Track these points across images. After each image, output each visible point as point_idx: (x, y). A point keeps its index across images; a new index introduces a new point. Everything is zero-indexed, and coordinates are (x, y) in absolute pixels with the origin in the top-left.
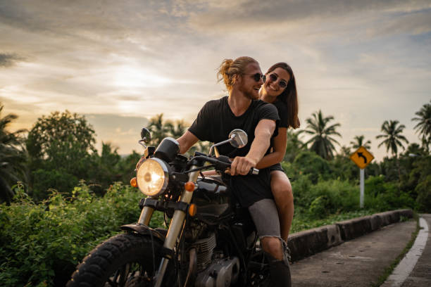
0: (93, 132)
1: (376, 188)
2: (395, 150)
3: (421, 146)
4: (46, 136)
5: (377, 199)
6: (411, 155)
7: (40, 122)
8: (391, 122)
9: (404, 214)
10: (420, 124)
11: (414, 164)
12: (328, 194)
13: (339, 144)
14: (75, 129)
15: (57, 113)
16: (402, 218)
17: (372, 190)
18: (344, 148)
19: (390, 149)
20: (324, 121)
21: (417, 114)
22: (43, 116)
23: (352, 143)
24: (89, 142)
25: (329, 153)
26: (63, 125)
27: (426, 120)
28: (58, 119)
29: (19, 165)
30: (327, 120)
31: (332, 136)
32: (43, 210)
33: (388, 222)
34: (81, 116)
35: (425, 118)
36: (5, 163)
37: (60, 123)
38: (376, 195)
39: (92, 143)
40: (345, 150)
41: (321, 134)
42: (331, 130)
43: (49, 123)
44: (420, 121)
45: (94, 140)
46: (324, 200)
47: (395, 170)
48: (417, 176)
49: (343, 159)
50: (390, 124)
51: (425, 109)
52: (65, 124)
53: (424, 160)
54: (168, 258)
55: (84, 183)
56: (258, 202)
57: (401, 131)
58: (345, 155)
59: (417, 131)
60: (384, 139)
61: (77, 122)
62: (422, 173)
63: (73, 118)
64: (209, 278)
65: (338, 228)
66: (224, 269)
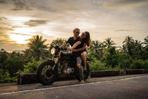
15: (58, 39)
22: (54, 40)
29: (47, 55)
34: (65, 39)
36: (43, 54)
37: (59, 42)
43: (56, 42)
52: (61, 42)
54: (55, 65)
63: (63, 40)
64: (66, 71)
65: (125, 71)
66: (69, 69)
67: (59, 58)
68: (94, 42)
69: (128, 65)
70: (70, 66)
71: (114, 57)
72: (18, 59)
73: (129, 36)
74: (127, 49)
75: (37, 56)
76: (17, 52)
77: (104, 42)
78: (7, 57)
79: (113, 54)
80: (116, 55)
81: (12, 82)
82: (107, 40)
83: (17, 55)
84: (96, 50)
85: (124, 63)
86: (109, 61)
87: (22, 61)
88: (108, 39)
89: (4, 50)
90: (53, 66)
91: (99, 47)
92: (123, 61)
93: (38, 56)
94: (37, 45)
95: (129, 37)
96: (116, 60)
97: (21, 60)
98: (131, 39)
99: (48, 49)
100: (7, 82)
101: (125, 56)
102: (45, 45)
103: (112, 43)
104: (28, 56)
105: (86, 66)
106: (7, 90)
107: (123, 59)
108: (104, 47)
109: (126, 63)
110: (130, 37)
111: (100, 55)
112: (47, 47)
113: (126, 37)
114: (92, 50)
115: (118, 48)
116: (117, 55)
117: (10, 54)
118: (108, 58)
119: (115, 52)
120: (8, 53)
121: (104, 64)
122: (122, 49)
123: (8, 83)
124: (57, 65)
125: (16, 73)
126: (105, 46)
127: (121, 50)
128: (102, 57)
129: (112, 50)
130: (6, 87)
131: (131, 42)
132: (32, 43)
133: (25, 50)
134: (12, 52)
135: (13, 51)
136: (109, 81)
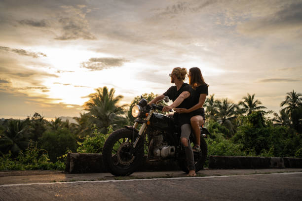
7: (136, 100)
15: (146, 94)
22: (138, 96)
28: (147, 98)
36: (115, 125)
54: (139, 138)
64: (159, 150)
65: (283, 159)
66: (165, 148)
67: (147, 125)
68: (219, 102)
69: (290, 150)
70: (168, 141)
71: (260, 133)
72: (66, 134)
73: (294, 92)
74: (290, 118)
75: (102, 127)
76: (63, 120)
77: (241, 103)
78: (44, 130)
79: (259, 127)
80: (265, 129)
81: (55, 169)
82: (246, 99)
83: (64, 126)
84: (224, 120)
85: (283, 145)
86: (251, 141)
87: (73, 138)
88: (250, 97)
89: (39, 115)
90: (133, 140)
91: (230, 113)
92: (280, 141)
93: (104, 128)
94: (104, 107)
95: (294, 94)
96: (264, 138)
97: (71, 136)
98: (299, 97)
99: (124, 116)
100: (46, 169)
101: (285, 131)
102: (120, 107)
103: (258, 105)
104: (86, 127)
105: (199, 143)
106: (47, 179)
107: (279, 137)
108: (241, 114)
109: (285, 147)
110: (296, 94)
111: (232, 129)
112: (124, 110)
113: (288, 94)
114: (214, 118)
115: (268, 113)
116: (268, 128)
117: (51, 123)
118: (247, 134)
119: (263, 123)
120: (47, 122)
121: (239, 146)
122: (279, 118)
123: (47, 171)
124: (142, 138)
125: (62, 156)
126: (243, 111)
127: (278, 121)
128: (235, 132)
129: (256, 119)
130: (44, 176)
131: (299, 104)
132: (93, 103)
133: (79, 116)
134: (54, 120)
135: (57, 118)
136: (246, 175)
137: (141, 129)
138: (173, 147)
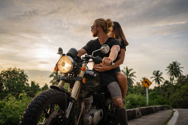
0: (27, 77)
1: (153, 97)
2: (159, 83)
3: (169, 82)
4: (5, 78)
5: (154, 101)
6: (166, 85)
7: (3, 73)
8: (157, 71)
9: (166, 107)
10: (169, 72)
11: (167, 89)
12: (133, 99)
13: (135, 81)
14: (19, 75)
15: (11, 69)
16: (165, 109)
17: (152, 98)
18: (137, 83)
19: (157, 83)
20: (129, 71)
21: (167, 67)
22: (4, 70)
23: (141, 80)
24: (25, 81)
25: (131, 85)
26: (13, 74)
27: (171, 70)
28: (11, 71)
30: (130, 70)
31: (132, 77)
32: (5, 101)
33: (160, 110)
35: (171, 69)
37: (11, 73)
38: (153, 99)
39: (26, 82)
40: (138, 84)
41: (128, 76)
42: (132, 75)
43: (7, 73)
44: (168, 71)
45: (27, 80)
46: (131, 102)
47: (160, 92)
48: (169, 94)
49: (137, 87)
50: (156, 72)
51: (171, 66)
53: (171, 87)
54: (73, 102)
55: (25, 91)
56: (112, 83)
57: (161, 75)
58: (138, 86)
59: (168, 75)
60: (154, 78)
61: (20, 72)
62: (171, 93)
63: (18, 71)
64: (90, 117)
65: (140, 110)
66: (96, 113)
137: (74, 92)
138: (101, 110)
